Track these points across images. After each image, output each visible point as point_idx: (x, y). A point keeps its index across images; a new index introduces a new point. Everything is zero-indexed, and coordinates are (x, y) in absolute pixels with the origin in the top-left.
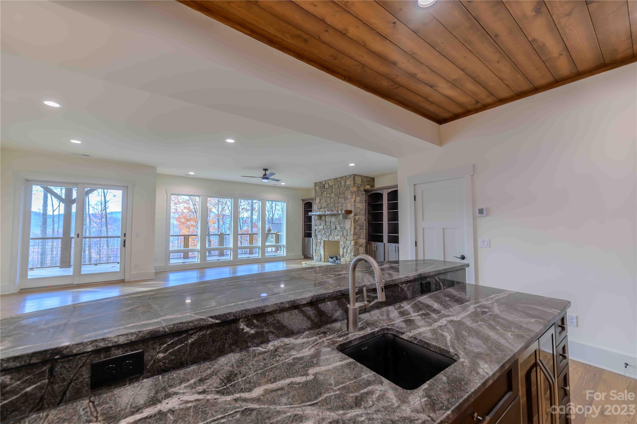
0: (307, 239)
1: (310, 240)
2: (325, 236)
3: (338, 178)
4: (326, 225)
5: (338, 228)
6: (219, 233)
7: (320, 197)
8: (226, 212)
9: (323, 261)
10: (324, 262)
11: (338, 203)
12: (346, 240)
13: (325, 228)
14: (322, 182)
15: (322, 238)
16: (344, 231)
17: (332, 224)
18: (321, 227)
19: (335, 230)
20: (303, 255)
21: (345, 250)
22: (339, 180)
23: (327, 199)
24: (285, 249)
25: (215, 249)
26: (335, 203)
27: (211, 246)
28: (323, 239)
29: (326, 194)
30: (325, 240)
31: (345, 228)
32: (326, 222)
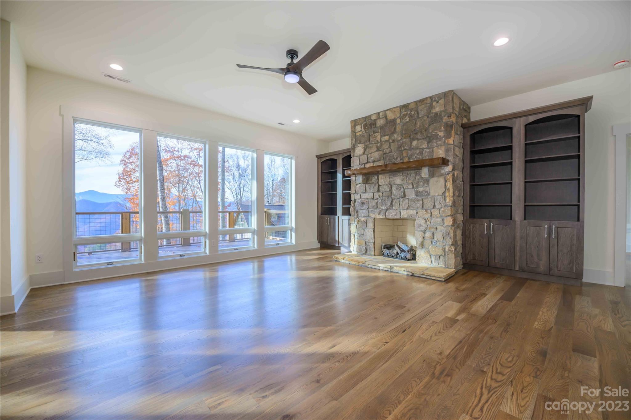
0: (327, 218)
1: (334, 219)
2: (378, 210)
3: (409, 104)
4: (379, 191)
5: (411, 194)
6: (181, 210)
7: (364, 143)
8: (188, 192)
9: (373, 253)
10: (375, 255)
11: (411, 149)
12: (431, 215)
13: (376, 197)
14: (370, 116)
15: (371, 215)
16: (425, 201)
17: (393, 189)
18: (368, 196)
19: (401, 200)
20: (319, 242)
21: (428, 234)
22: (412, 106)
23: (381, 145)
24: (293, 234)
25: (175, 236)
26: (401, 151)
27: (169, 230)
28: (373, 216)
29: (379, 137)
30: (378, 216)
31: (429, 194)
32: (379, 186)
